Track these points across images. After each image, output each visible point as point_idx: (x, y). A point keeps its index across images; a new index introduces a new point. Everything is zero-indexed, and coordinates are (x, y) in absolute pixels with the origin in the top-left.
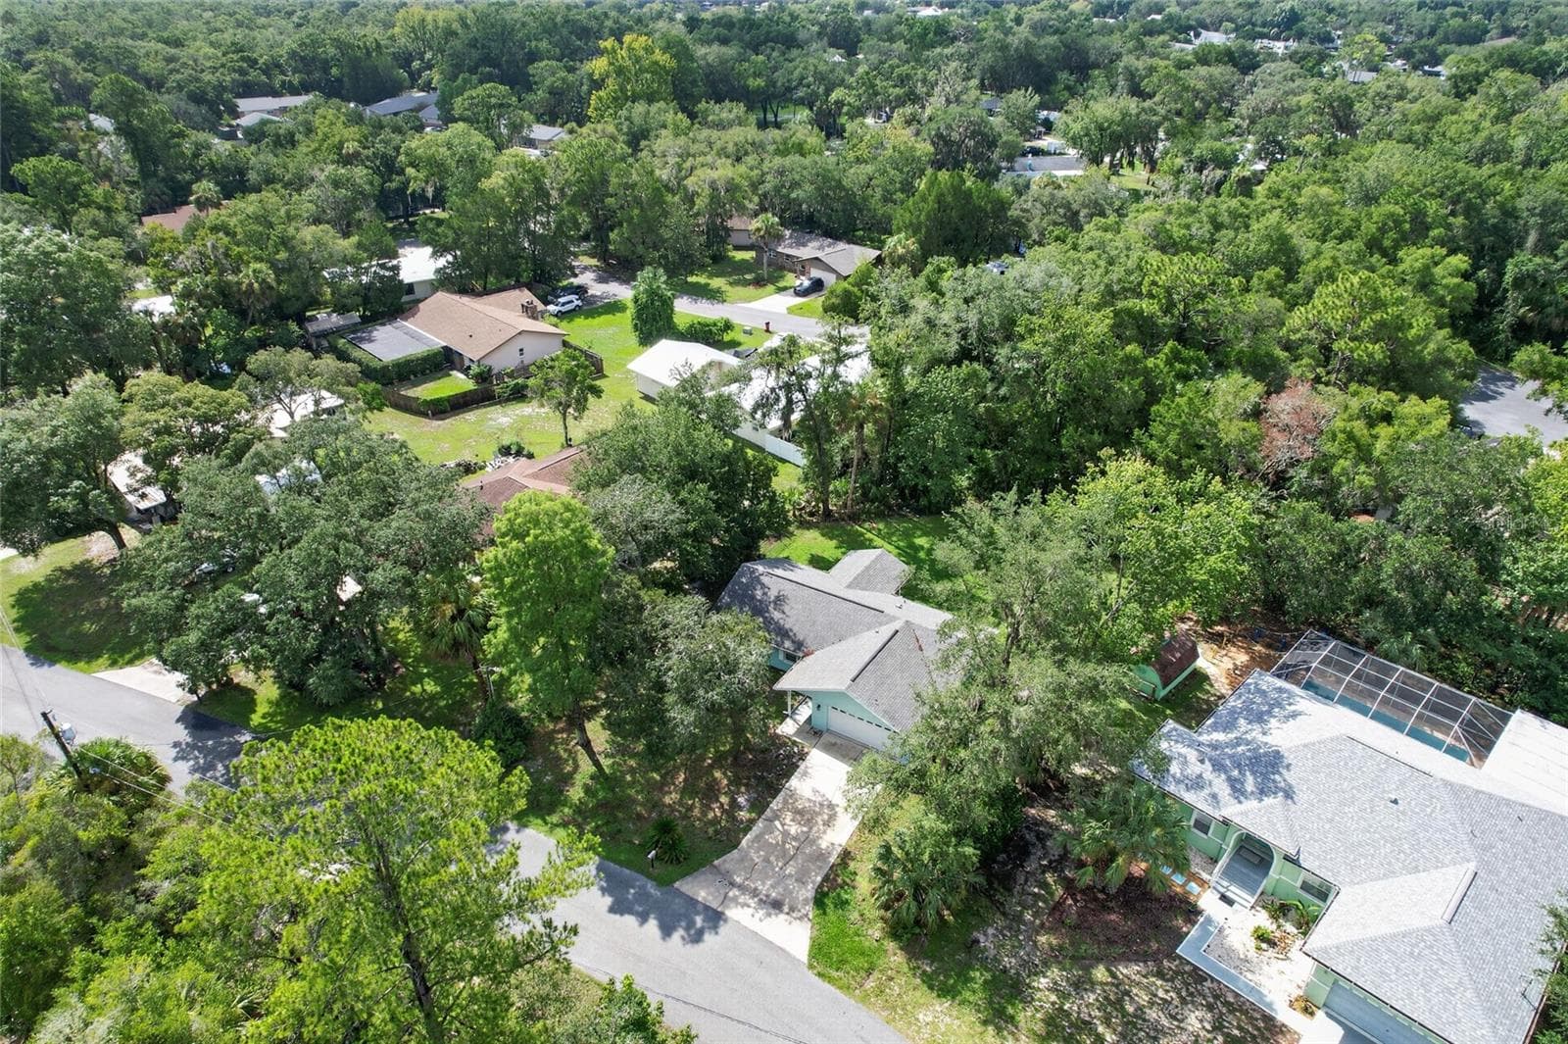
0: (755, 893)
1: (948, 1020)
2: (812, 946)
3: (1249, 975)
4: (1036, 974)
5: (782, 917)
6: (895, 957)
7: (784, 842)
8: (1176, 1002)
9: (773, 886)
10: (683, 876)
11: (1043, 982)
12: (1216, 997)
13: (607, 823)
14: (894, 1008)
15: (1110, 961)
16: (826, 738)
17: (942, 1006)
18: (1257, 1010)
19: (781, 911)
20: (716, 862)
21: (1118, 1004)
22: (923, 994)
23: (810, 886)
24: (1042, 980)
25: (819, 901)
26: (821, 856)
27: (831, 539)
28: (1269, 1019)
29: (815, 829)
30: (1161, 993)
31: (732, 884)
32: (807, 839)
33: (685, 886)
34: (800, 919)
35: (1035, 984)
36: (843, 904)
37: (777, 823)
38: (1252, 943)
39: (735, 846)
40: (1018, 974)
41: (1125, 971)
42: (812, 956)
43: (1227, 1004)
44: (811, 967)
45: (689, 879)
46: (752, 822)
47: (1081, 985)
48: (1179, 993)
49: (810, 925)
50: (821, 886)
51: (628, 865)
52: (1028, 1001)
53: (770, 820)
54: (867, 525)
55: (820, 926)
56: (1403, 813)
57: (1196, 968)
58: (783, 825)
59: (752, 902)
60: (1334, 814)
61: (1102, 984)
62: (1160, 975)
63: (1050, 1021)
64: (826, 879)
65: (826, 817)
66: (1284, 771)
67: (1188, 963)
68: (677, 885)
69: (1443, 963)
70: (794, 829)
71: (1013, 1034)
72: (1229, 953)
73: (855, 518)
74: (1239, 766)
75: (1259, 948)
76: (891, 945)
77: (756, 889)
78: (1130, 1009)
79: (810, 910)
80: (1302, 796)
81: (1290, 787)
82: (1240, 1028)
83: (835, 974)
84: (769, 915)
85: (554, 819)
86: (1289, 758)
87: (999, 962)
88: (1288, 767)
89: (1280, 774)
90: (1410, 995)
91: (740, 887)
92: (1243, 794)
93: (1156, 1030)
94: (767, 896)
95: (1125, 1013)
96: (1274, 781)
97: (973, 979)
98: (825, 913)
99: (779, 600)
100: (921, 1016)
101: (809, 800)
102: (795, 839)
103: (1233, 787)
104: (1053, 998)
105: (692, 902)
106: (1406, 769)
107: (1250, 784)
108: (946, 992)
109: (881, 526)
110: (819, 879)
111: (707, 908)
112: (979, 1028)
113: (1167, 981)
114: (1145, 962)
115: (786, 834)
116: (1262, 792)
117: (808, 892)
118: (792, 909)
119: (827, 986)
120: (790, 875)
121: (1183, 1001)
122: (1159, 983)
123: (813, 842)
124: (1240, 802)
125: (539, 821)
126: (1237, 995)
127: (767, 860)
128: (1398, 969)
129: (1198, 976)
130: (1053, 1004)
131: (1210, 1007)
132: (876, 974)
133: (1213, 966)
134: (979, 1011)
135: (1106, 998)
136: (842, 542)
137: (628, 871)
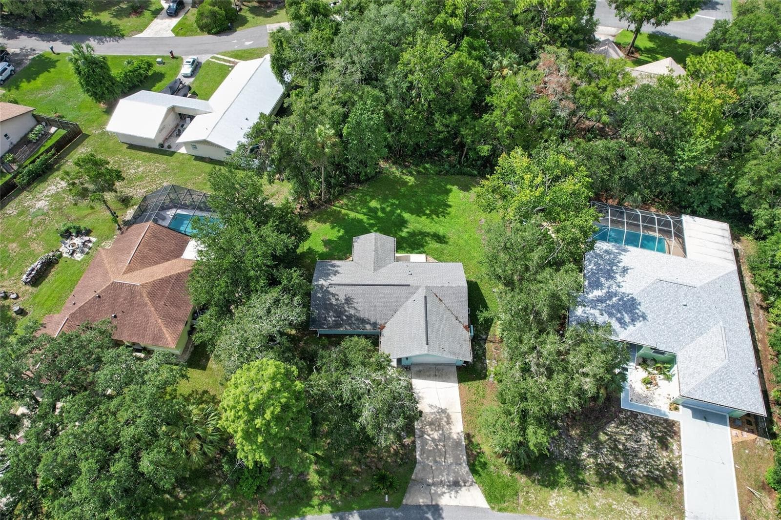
0: (441, 483)
1: (561, 499)
2: (486, 497)
3: (651, 404)
4: (579, 452)
5: (464, 489)
6: (523, 480)
7: (437, 445)
8: (634, 433)
9: (448, 475)
10: (403, 496)
11: (584, 455)
12: (645, 422)
13: (343, 487)
14: (538, 507)
15: (602, 428)
16: (414, 369)
17: (555, 493)
18: (661, 419)
19: (461, 486)
20: (413, 477)
21: (615, 448)
22: (545, 492)
23: (464, 465)
24: (583, 454)
25: (473, 471)
26: (457, 444)
27: (325, 222)
28: (666, 421)
29: (445, 429)
30: (627, 433)
31: (429, 485)
32: (445, 438)
33: (408, 500)
34: (471, 485)
35: (582, 458)
36: (484, 465)
37: (426, 436)
38: (644, 387)
39: (416, 462)
40: (572, 456)
41: (609, 429)
42: (489, 502)
43: (650, 423)
44: (493, 508)
45: (407, 495)
46: (414, 442)
47: (598, 446)
48: (632, 428)
49: (477, 486)
50: (468, 461)
51: (374, 506)
52: (584, 468)
53: (421, 436)
54: (337, 204)
55: (482, 484)
56: (690, 309)
57: (632, 412)
58: (429, 435)
59: (445, 490)
60: (664, 320)
61: (605, 442)
62: (622, 423)
63: (598, 473)
64: (468, 456)
65: (445, 419)
66: (639, 307)
67: (628, 411)
68: (404, 502)
69: (733, 379)
70: (436, 435)
71: (588, 488)
72: (639, 396)
73: (329, 202)
74: (619, 311)
75: (647, 388)
76: (517, 475)
77: (441, 481)
78: (621, 447)
79: (471, 478)
80: (650, 317)
81: (643, 313)
82: (660, 432)
83: (505, 505)
84: (457, 492)
85: (315, 501)
86: (639, 299)
87: (563, 455)
88: (639, 304)
89: (638, 309)
90: (725, 397)
91: (434, 484)
92: (625, 324)
93: (634, 452)
94: (449, 482)
95: (620, 450)
96: (636, 313)
97: (559, 471)
98: (480, 475)
99: (348, 300)
100: (550, 504)
101: (432, 413)
102: (440, 440)
103: (620, 323)
104: (592, 460)
105: (419, 507)
106: (685, 288)
107: (627, 318)
108: (553, 484)
109: (345, 201)
110: (465, 457)
111: (428, 506)
112: (575, 495)
113: (625, 425)
114: (613, 420)
115: (433, 440)
116: (633, 320)
117: (465, 469)
118: (465, 482)
119: (506, 514)
120: (452, 464)
121: (636, 431)
122: (624, 427)
123: (449, 438)
124: (625, 329)
125: (308, 509)
126: (651, 416)
127: (436, 461)
128: (717, 388)
129: (634, 415)
130: (594, 463)
131: (646, 428)
132: (521, 494)
133: (638, 407)
134: (570, 486)
135: (610, 447)
136: (332, 223)
137: (375, 510)
